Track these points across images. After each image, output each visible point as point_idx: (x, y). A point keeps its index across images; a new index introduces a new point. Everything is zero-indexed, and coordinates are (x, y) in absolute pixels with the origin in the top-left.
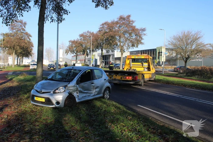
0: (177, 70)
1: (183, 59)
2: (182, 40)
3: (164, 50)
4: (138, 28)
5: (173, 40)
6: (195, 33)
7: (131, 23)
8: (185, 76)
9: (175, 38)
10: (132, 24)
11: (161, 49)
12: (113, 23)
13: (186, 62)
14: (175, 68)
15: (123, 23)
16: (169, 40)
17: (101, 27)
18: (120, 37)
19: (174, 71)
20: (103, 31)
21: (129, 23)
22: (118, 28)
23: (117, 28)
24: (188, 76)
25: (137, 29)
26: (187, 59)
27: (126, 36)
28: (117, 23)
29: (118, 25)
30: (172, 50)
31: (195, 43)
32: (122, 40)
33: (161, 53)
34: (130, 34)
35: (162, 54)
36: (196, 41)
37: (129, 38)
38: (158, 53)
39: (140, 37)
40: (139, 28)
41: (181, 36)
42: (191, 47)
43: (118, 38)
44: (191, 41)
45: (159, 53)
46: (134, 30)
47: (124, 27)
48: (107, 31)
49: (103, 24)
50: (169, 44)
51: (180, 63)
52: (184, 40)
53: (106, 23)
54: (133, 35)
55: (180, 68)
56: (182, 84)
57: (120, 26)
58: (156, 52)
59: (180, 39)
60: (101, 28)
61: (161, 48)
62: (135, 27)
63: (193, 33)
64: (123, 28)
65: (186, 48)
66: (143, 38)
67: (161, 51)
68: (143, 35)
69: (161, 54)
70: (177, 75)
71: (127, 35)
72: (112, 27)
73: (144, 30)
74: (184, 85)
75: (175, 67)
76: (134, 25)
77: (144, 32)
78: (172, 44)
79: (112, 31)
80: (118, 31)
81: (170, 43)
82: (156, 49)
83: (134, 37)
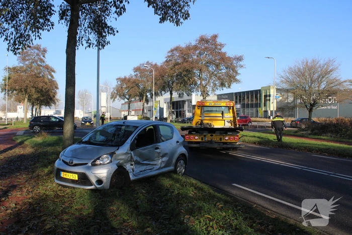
0: (297, 124)
1: (306, 106)
2: (303, 75)
3: (273, 92)
4: (231, 56)
5: (288, 75)
6: (325, 62)
7: (219, 47)
8: (310, 134)
9: (291, 71)
10: (220, 50)
11: (269, 90)
12: (189, 48)
13: (310, 111)
14: (292, 121)
15: (206, 48)
16: (283, 75)
17: (169, 54)
18: (200, 70)
19: (291, 126)
20: (173, 61)
21: (216, 48)
22: (198, 56)
23: (195, 57)
24: (315, 134)
25: (229, 58)
26: (312, 105)
27: (210, 69)
28: (195, 48)
29: (198, 52)
30: (287, 91)
31: (324, 79)
32: (204, 75)
33: (270, 96)
34: (217, 66)
35: (271, 98)
36: (327, 76)
37: (215, 73)
38: (264, 96)
39: (234, 70)
40: (232, 56)
41: (302, 68)
42: (319, 87)
43: (197, 72)
44: (319, 77)
45: (266, 96)
46: (224, 58)
47: (207, 55)
48: (179, 61)
49: (172, 51)
50: (282, 81)
51: (301, 114)
52: (306, 74)
53: (176, 49)
54: (222, 68)
55: (301, 120)
56: (305, 148)
57: (200, 54)
58: (260, 95)
59: (301, 74)
60: (169, 57)
61: (269, 88)
62: (225, 54)
63: (322, 62)
64: (206, 57)
65: (310, 87)
66: (239, 72)
67: (270, 93)
68: (238, 68)
69: (268, 98)
70: (296, 132)
71: (212, 68)
72: (188, 54)
73: (240, 59)
74: (309, 149)
75: (293, 119)
76: (223, 50)
77: (241, 63)
78: (287, 81)
79: (187, 61)
80: (197, 62)
81: (283, 79)
82: (260, 90)
83: (223, 71)
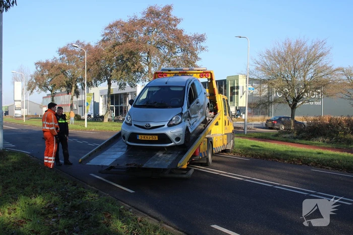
0: (274, 124)
1: (288, 101)
2: (285, 60)
3: (242, 82)
4: (189, 35)
5: (265, 60)
6: (313, 44)
7: (173, 22)
8: (295, 138)
9: (270, 56)
10: (175, 26)
11: (238, 80)
12: (133, 23)
13: (293, 107)
14: (268, 121)
15: (156, 24)
16: (258, 59)
17: (107, 31)
18: (148, 53)
19: (267, 127)
20: (112, 41)
21: (170, 24)
22: (145, 34)
23: (142, 35)
25: (187, 37)
26: (296, 100)
27: (162, 51)
28: (142, 23)
29: (145, 28)
30: (261, 82)
31: (311, 66)
32: (153, 60)
33: (238, 88)
34: (171, 48)
35: (239, 91)
36: (315, 62)
37: (168, 57)
38: (231, 88)
39: (193, 54)
40: (191, 35)
41: (283, 51)
42: (304, 77)
43: (144, 55)
44: (305, 63)
45: (232, 88)
46: (179, 37)
47: (157, 32)
48: (121, 41)
49: (111, 27)
50: (257, 68)
52: (289, 60)
53: (116, 24)
54: (177, 50)
55: (279, 120)
56: (299, 159)
57: (148, 31)
58: (225, 86)
59: (281, 59)
60: (106, 34)
61: (236, 78)
62: (181, 31)
63: (309, 44)
64: (156, 36)
65: (293, 76)
66: (199, 56)
67: (238, 84)
68: (199, 51)
69: (236, 91)
70: (277, 135)
71: (164, 50)
72: (131, 31)
73: (201, 39)
74: (305, 162)
75: (267, 118)
76: (179, 27)
77: (202, 44)
78: (265, 68)
79: (131, 41)
80: (144, 41)
81: (259, 66)
82: (225, 81)
83: (178, 55)
